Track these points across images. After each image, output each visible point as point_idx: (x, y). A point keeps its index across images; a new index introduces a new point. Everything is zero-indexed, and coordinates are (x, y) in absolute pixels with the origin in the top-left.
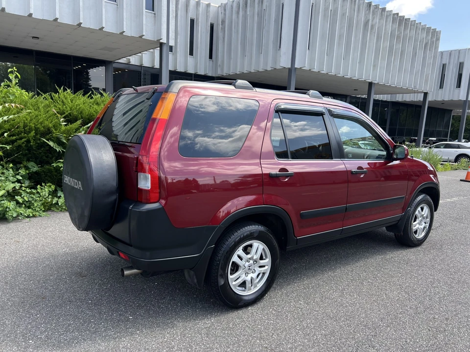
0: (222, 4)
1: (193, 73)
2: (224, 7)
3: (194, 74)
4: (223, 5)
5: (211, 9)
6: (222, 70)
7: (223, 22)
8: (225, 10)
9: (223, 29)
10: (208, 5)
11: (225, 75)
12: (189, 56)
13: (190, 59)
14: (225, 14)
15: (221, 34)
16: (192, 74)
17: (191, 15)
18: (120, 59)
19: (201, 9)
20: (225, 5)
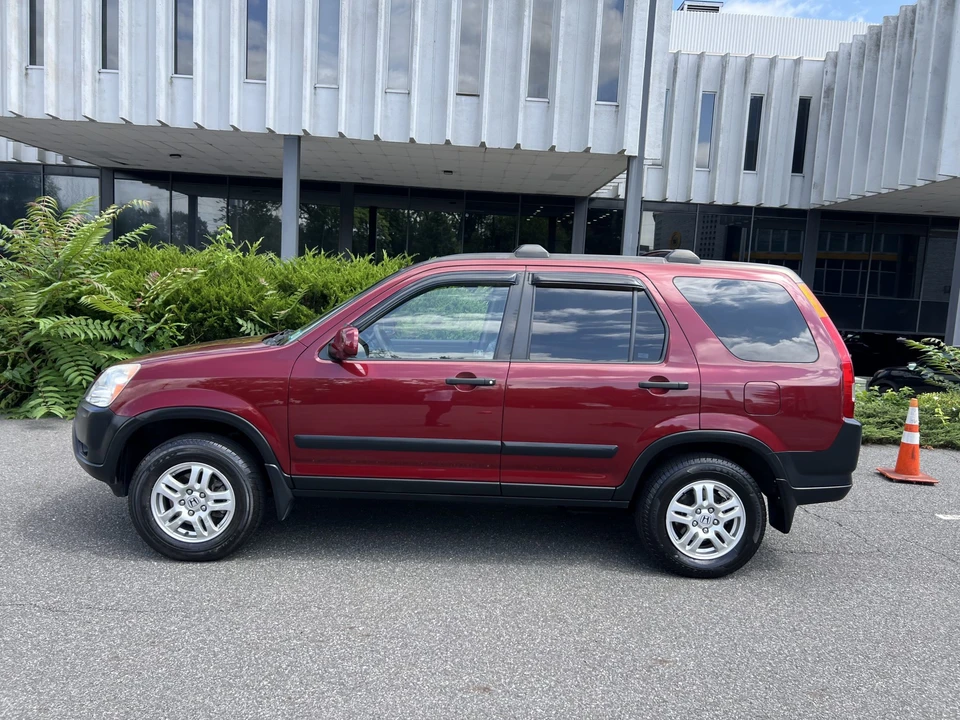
0: (828, 54)
1: (754, 205)
2: (833, 60)
3: (756, 208)
4: (832, 55)
5: (804, 69)
6: (821, 193)
7: (829, 91)
8: (835, 66)
9: (828, 107)
10: (798, 62)
11: (827, 204)
12: (743, 171)
13: (748, 179)
14: (835, 73)
15: (822, 119)
16: (751, 208)
17: (755, 88)
18: (594, 192)
19: (778, 72)
20: (837, 55)
